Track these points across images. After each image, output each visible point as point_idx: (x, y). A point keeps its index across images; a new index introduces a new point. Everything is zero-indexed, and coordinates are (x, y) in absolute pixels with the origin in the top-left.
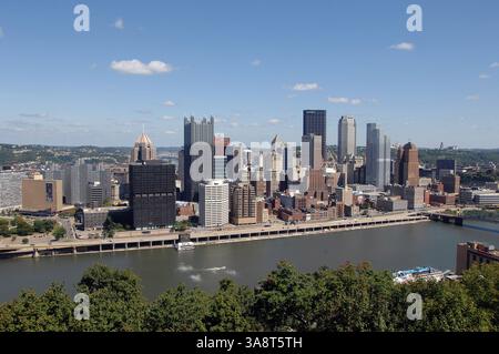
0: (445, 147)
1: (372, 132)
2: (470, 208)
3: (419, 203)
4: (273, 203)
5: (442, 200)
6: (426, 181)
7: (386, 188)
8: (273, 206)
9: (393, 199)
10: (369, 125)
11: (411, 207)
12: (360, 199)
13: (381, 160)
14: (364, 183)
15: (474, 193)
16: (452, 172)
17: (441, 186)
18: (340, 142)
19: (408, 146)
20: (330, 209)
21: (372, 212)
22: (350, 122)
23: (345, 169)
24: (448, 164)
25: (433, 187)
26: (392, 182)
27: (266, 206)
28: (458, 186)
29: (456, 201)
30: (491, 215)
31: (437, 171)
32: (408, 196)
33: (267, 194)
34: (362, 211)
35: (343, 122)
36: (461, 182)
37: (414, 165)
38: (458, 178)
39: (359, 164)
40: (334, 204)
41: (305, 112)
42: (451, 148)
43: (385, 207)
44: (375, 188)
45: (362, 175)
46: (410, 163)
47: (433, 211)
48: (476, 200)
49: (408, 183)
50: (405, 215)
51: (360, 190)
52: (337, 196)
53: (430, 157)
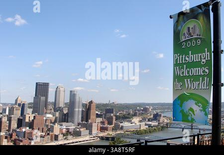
0: (111, 102)
1: (73, 95)
2: (119, 132)
3: (95, 131)
4: (11, 136)
5: (106, 129)
6: (99, 120)
7: (79, 124)
8: (11, 137)
9: (82, 130)
10: (71, 91)
11: (90, 133)
12: (64, 131)
13: (77, 110)
14: (67, 122)
15: (121, 124)
16: (112, 114)
17: (106, 122)
18: (55, 100)
19: (91, 102)
20: (46, 137)
21: (70, 137)
22: (62, 89)
23: (57, 114)
24: (111, 111)
25: (103, 123)
26: (82, 121)
27: (6, 138)
28: (114, 121)
29: (113, 129)
30: (128, 135)
31: (105, 114)
32: (89, 128)
33: (9, 130)
34: (65, 137)
35: (58, 90)
36: (116, 119)
37: (94, 112)
38: (114, 118)
39: (65, 112)
40: (48, 134)
41: (37, 83)
42: (113, 103)
43: (77, 134)
44: (73, 124)
45: (66, 118)
46: (91, 111)
47: (101, 134)
48: (122, 128)
49: (90, 121)
50: (87, 138)
51: (65, 126)
52: (51, 129)
53: (103, 108)
